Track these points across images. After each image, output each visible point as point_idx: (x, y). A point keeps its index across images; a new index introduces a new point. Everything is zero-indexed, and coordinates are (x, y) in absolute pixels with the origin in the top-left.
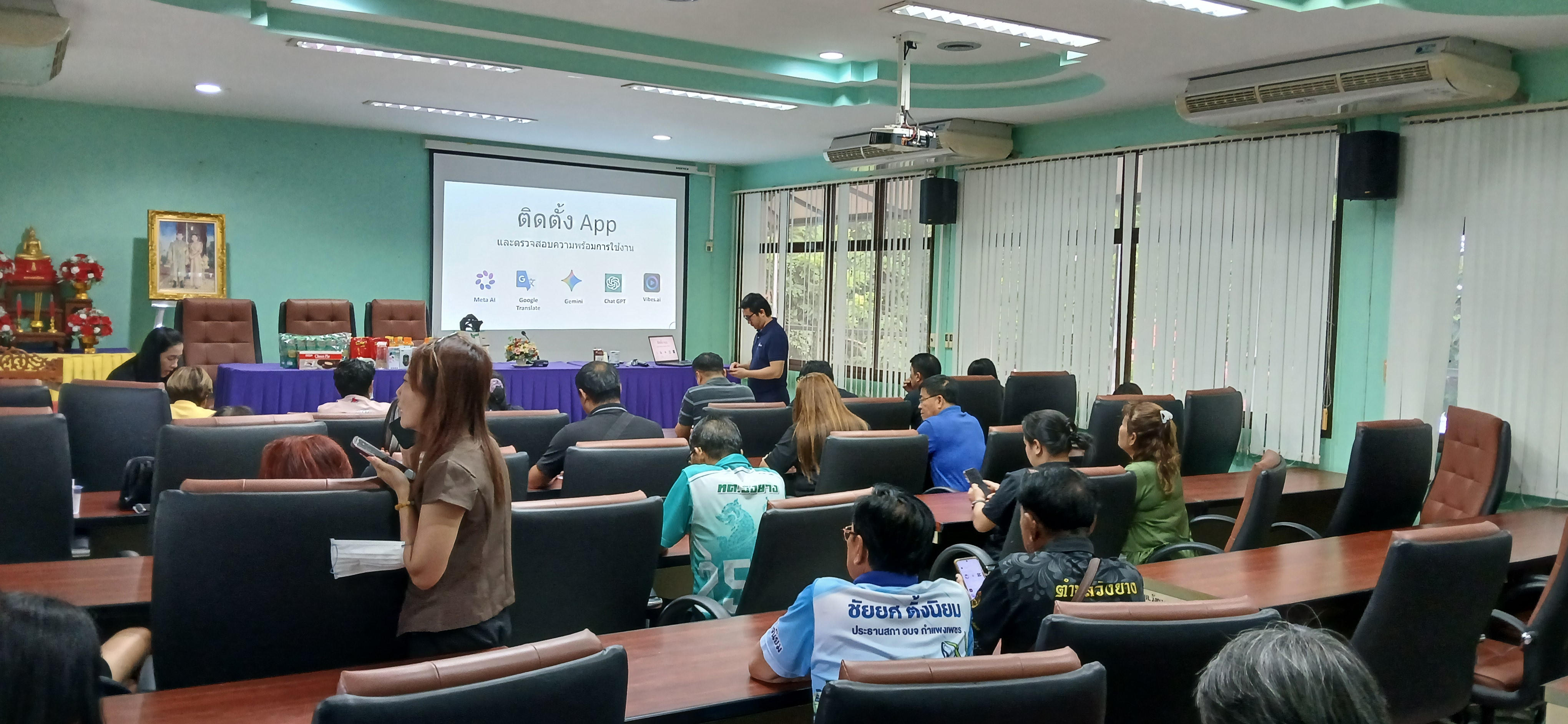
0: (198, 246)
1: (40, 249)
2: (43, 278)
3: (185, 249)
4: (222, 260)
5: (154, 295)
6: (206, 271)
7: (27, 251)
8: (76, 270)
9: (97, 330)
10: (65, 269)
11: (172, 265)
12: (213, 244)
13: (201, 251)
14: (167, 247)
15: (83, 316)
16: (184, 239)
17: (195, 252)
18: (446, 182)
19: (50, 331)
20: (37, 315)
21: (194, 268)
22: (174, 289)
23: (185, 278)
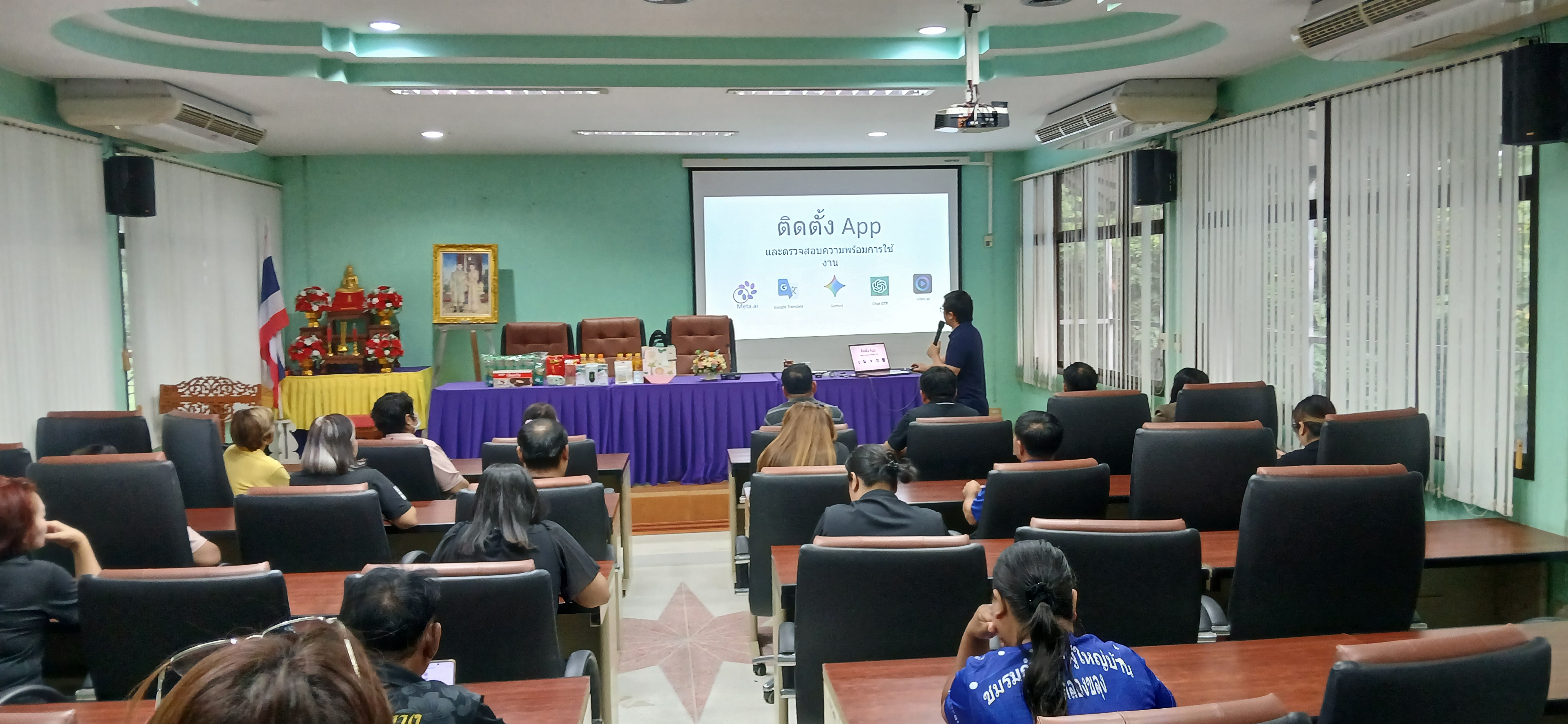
0: (475, 274)
1: (357, 283)
2: (356, 308)
3: (464, 277)
4: (494, 286)
5: (437, 320)
6: (482, 296)
7: (345, 286)
8: (376, 301)
9: (387, 352)
10: (369, 300)
11: (453, 292)
12: (487, 271)
13: (478, 278)
14: (448, 276)
15: (377, 341)
16: (463, 269)
17: (472, 280)
18: (705, 198)
19: (354, 354)
20: (343, 341)
21: (472, 294)
22: (455, 313)
23: (464, 303)
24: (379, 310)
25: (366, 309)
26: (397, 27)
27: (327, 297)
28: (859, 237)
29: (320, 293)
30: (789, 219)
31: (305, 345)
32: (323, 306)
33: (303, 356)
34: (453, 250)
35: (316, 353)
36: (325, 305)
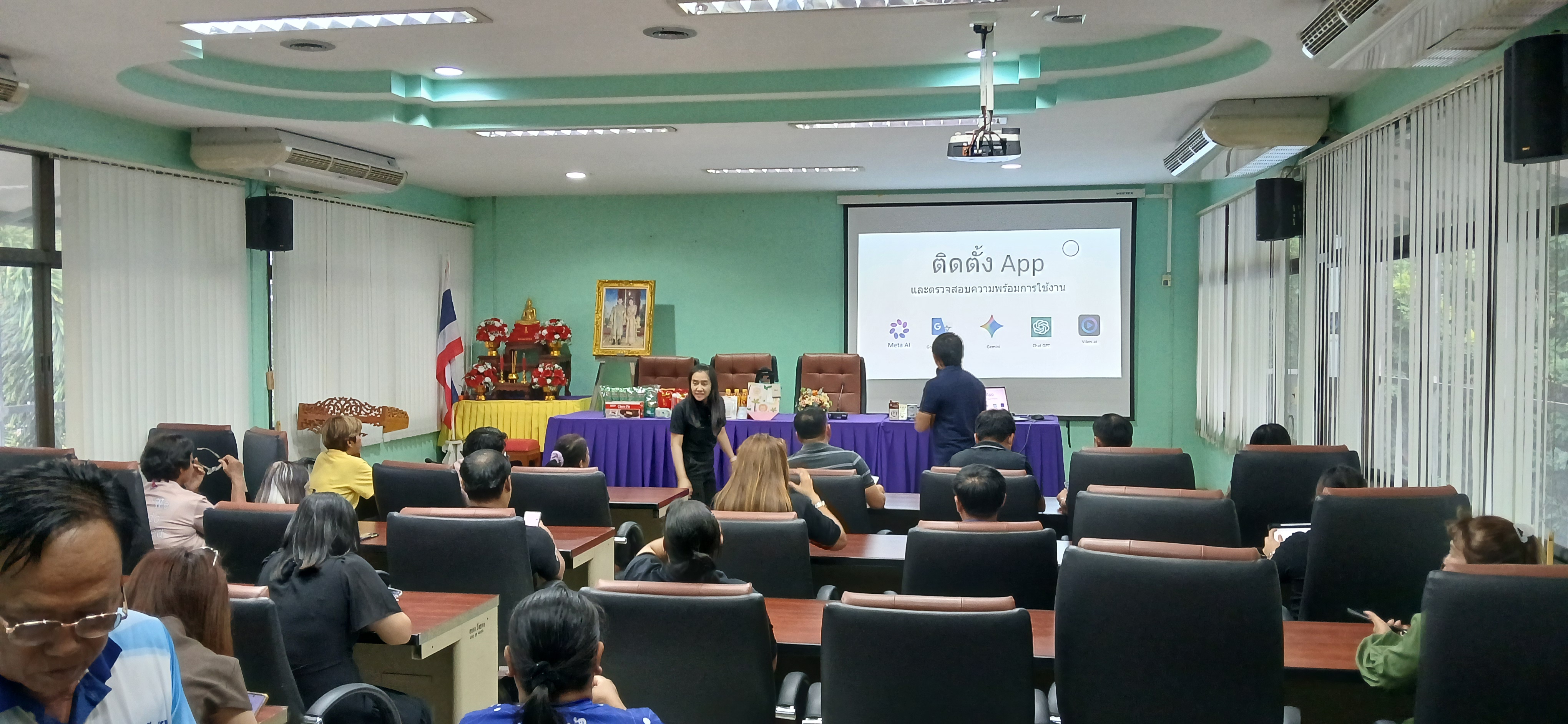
0: (633, 309)
1: (533, 315)
2: (529, 339)
3: (623, 311)
6: (638, 329)
7: (524, 318)
8: (545, 332)
9: (549, 381)
11: (613, 326)
13: (635, 313)
14: (609, 311)
15: (541, 370)
16: (623, 303)
17: (630, 314)
18: (860, 235)
19: (522, 382)
20: (513, 370)
21: (629, 327)
22: (613, 346)
23: (622, 337)
24: (548, 341)
25: (538, 340)
26: (459, 72)
27: (505, 328)
28: (1019, 275)
29: (497, 324)
30: (945, 256)
31: (479, 372)
32: (499, 336)
33: (476, 382)
34: (616, 287)
35: (488, 379)
36: (501, 335)
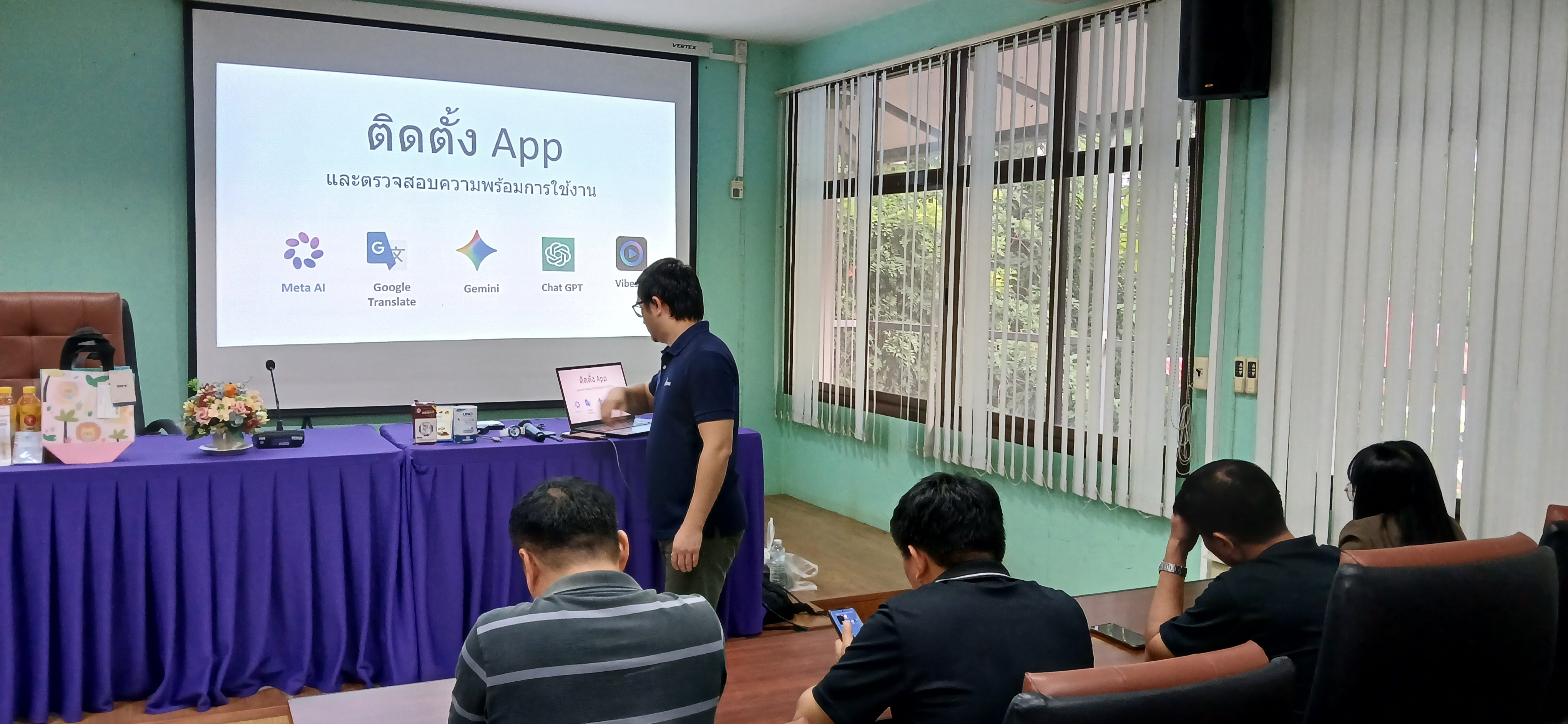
18: (218, 64)
28: (522, 165)
30: (390, 120)
